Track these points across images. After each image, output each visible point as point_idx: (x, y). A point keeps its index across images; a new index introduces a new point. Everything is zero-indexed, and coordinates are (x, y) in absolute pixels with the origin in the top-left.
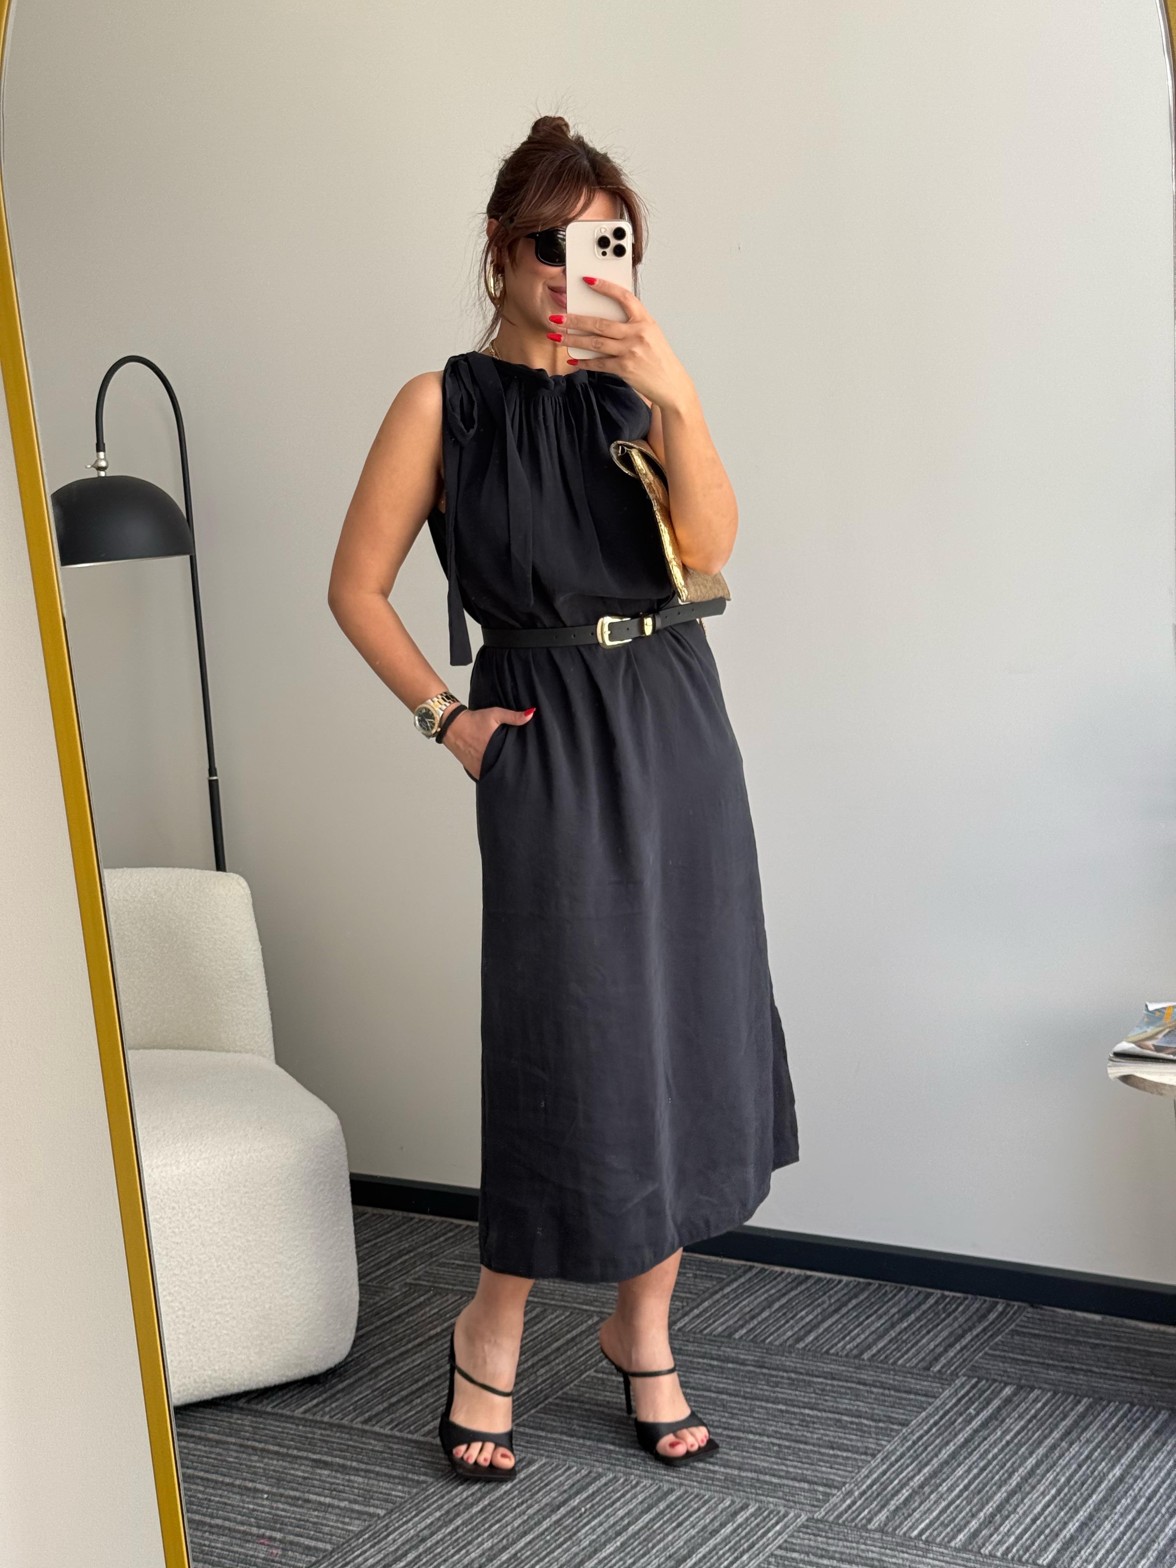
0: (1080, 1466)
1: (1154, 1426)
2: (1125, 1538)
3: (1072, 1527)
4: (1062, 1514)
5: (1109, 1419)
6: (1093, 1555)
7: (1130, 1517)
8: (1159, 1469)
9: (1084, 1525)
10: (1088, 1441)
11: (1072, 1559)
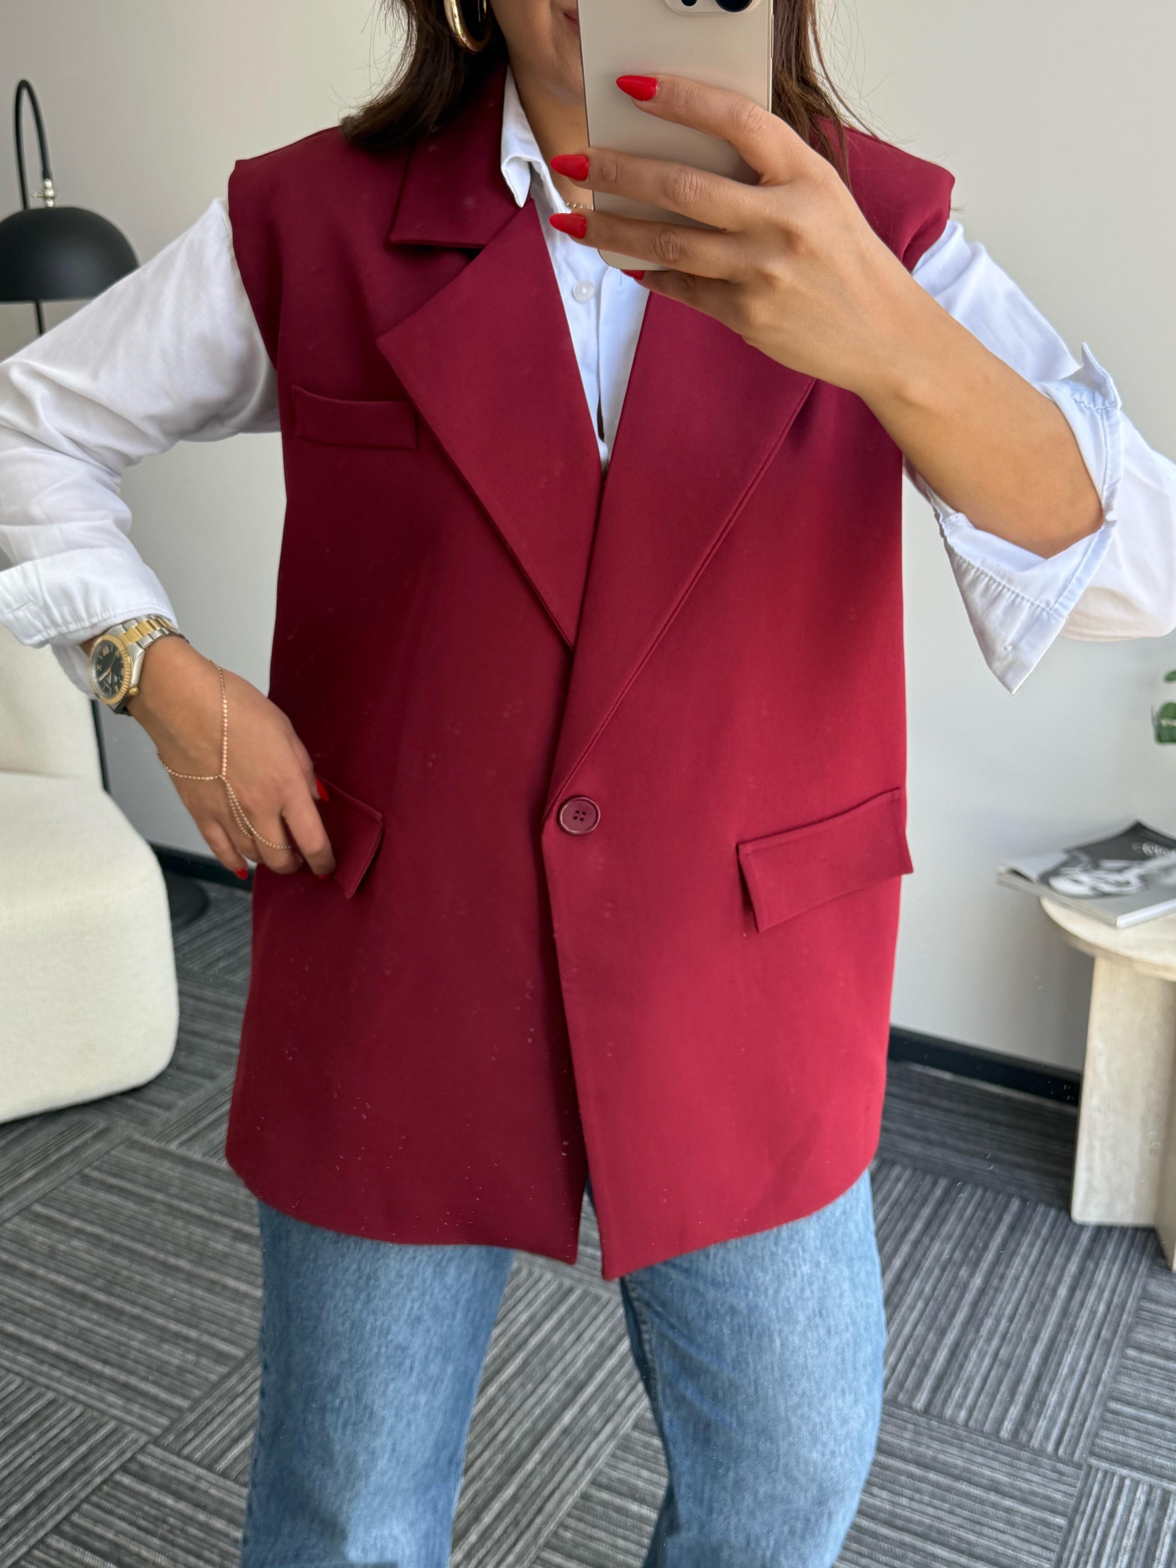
0: (943, 1270)
1: (1007, 1219)
2: (993, 1373)
3: (942, 1355)
4: (931, 1336)
5: (964, 1208)
6: (965, 1397)
7: (995, 1343)
8: (1017, 1279)
9: (953, 1354)
10: (949, 1237)
11: (945, 1402)
